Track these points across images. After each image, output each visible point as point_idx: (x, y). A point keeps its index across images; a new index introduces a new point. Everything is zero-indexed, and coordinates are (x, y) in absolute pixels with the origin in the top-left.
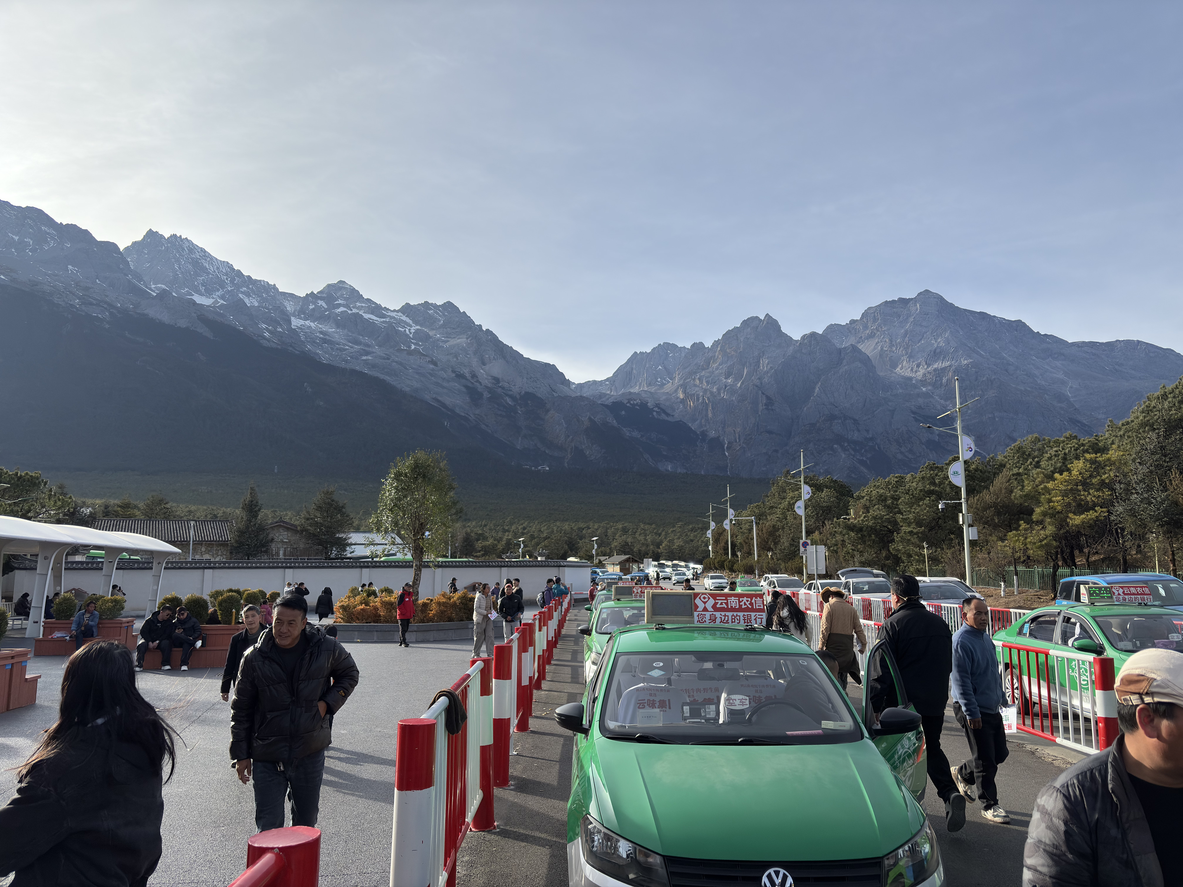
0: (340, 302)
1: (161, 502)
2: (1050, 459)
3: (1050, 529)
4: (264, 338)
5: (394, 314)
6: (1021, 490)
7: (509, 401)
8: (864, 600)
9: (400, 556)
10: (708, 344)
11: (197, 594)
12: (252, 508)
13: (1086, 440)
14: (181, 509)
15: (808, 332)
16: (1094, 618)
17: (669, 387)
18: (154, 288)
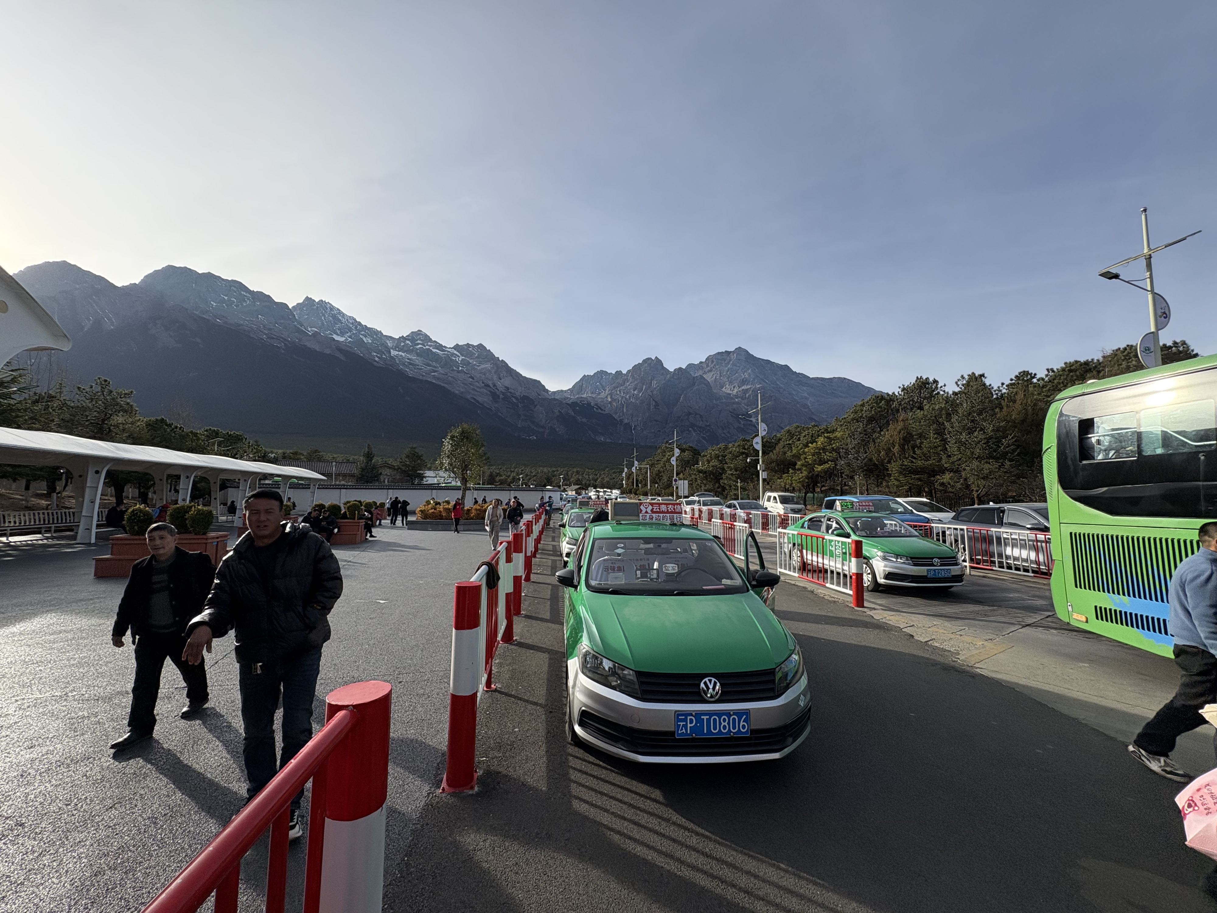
0: (419, 342)
1: (316, 451)
2: (805, 436)
3: (805, 473)
4: (375, 361)
5: (450, 350)
6: (791, 452)
7: (514, 400)
8: (709, 509)
9: (453, 484)
10: (624, 372)
11: (336, 502)
12: (369, 456)
13: (823, 426)
14: (328, 456)
15: (677, 367)
16: (844, 518)
17: (603, 395)
18: (311, 330)
